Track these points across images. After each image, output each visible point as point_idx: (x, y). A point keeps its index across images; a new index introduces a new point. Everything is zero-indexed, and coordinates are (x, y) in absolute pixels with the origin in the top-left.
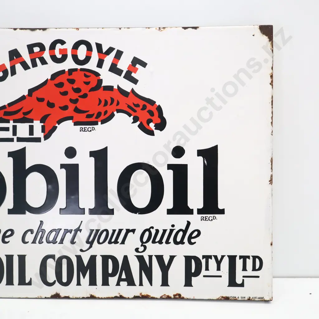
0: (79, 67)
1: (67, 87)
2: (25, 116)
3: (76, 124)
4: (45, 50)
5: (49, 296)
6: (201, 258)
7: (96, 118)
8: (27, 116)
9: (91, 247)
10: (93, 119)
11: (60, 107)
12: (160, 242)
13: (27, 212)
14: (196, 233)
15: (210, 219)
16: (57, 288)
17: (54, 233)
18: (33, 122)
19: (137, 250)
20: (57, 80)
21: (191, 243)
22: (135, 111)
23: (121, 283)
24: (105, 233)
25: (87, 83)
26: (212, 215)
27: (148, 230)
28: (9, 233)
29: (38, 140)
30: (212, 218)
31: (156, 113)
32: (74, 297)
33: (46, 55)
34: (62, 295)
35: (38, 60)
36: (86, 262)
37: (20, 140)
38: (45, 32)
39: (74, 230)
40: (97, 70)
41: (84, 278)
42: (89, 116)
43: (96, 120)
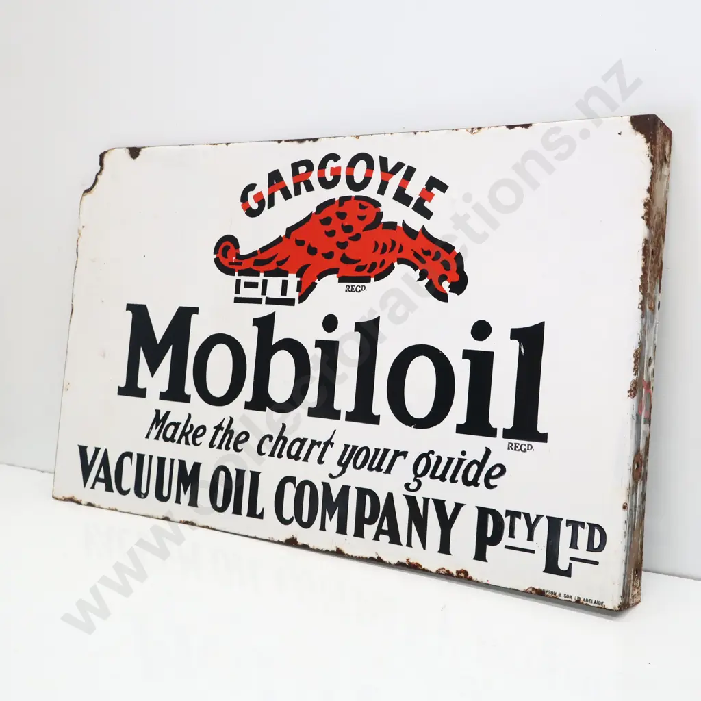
1: (336, 224)
2: (280, 267)
3: (341, 280)
4: (313, 170)
5: (283, 540)
6: (503, 514)
7: (369, 271)
8: (281, 267)
9: (343, 472)
10: (364, 273)
11: (323, 254)
12: (442, 478)
13: (267, 408)
14: (498, 470)
15: (523, 448)
16: (294, 530)
17: (297, 444)
18: (287, 276)
19: (407, 486)
20: (323, 215)
21: (490, 487)
22: (423, 262)
23: (382, 537)
24: (364, 452)
25: (362, 218)
26: (526, 442)
27: (426, 455)
28: (243, 437)
29: (290, 302)
30: (526, 448)
31: (454, 266)
32: (315, 548)
33: (314, 178)
34: (300, 541)
35: (302, 185)
36: (335, 496)
38: (315, 143)
39: (324, 443)
40: (378, 198)
41: (331, 519)
42: (359, 269)
43: (368, 274)
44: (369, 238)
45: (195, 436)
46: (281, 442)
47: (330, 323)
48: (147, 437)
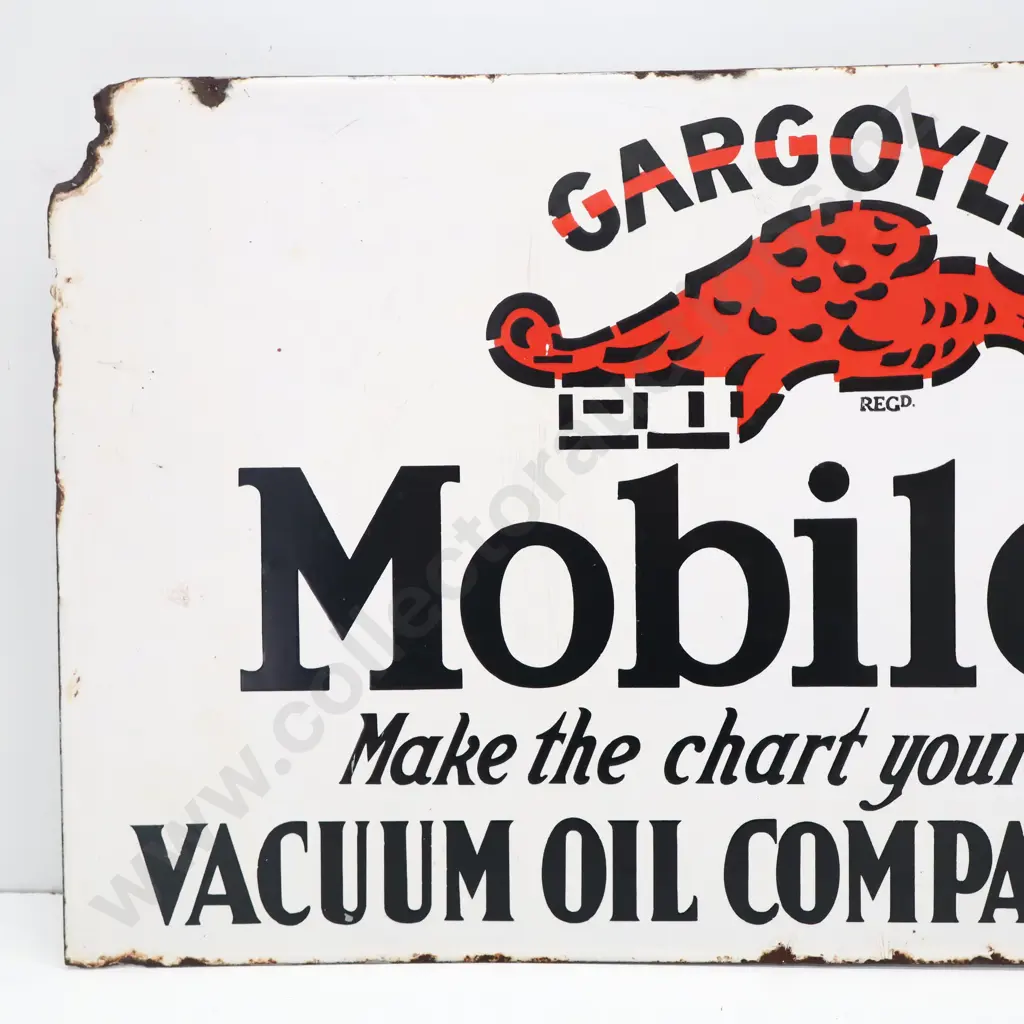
0: (858, 196)
1: (818, 264)
2: (677, 363)
3: (846, 386)
4: (742, 143)
5: (756, 957)
9: (896, 794)
10: (905, 370)
11: (794, 333)
13: (683, 680)
16: (784, 930)
17: (773, 749)
18: (702, 383)
20: (782, 244)
23: (999, 913)
24: (944, 747)
25: (886, 250)
28: (623, 749)
29: (720, 441)
32: (840, 960)
33: (747, 159)
34: (800, 953)
35: (717, 177)
36: (879, 842)
37: (658, 441)
38: (741, 81)
39: (842, 739)
40: (921, 205)
41: (873, 896)
42: (891, 360)
43: (916, 372)
44: (909, 293)
45: (486, 763)
46: (728, 749)
47: (829, 481)
48: (347, 779)
